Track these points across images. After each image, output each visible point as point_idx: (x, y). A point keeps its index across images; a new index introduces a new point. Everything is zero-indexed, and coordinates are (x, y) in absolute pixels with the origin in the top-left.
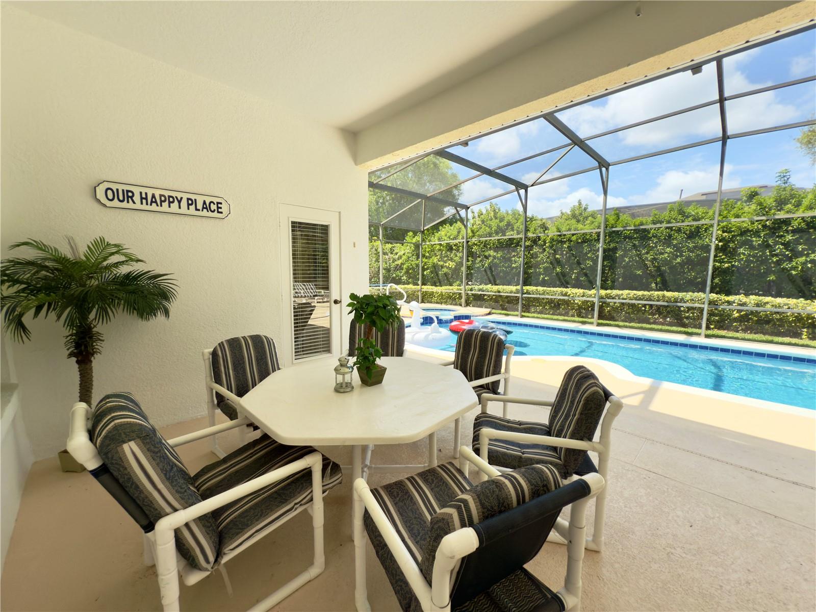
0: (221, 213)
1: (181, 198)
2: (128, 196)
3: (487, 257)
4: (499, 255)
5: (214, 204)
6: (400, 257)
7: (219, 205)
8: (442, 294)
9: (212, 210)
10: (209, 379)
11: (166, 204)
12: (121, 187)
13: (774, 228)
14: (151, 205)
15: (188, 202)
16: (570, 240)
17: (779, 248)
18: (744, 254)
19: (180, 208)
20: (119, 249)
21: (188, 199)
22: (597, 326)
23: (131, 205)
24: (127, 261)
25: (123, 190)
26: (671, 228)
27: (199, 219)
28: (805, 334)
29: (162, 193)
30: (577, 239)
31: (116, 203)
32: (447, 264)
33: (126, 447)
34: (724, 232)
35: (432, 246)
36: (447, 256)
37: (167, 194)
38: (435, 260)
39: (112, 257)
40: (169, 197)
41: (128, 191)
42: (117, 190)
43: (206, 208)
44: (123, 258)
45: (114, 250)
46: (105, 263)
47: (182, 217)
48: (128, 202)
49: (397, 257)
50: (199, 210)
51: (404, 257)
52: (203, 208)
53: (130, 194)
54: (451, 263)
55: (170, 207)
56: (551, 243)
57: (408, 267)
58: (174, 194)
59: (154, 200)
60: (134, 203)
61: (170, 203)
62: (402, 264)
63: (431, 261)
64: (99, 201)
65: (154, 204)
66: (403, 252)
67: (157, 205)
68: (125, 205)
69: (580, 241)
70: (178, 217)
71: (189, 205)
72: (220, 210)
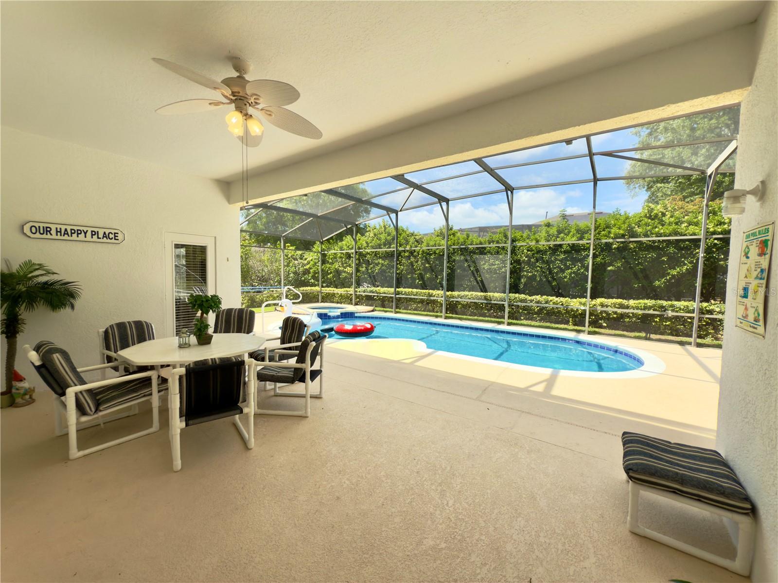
0: (118, 240)
1: (87, 231)
2: (47, 230)
3: (377, 264)
4: (386, 263)
5: (112, 234)
6: (308, 263)
7: (116, 235)
8: (341, 296)
9: (111, 237)
10: (101, 348)
11: (75, 235)
12: (42, 225)
13: (555, 249)
14: (64, 236)
15: (92, 233)
16: (435, 253)
17: (558, 263)
18: (539, 266)
19: (85, 237)
20: (41, 267)
21: (92, 231)
22: (445, 319)
23: (49, 236)
24: (45, 274)
25: (43, 227)
26: (499, 247)
27: (100, 244)
28: (571, 321)
29: (72, 228)
30: (439, 252)
31: (38, 235)
32: (346, 270)
33: (54, 355)
34: (528, 251)
35: (335, 254)
36: (346, 263)
37: (76, 228)
38: (336, 265)
39: (37, 271)
40: (78, 230)
41: (47, 227)
42: (39, 227)
43: (106, 237)
44: (44, 272)
45: (37, 267)
46: (30, 275)
47: (87, 243)
48: (47, 234)
49: (306, 262)
50: (100, 238)
51: (312, 263)
52: (104, 237)
53: (48, 229)
54: (349, 269)
55: (78, 236)
56: (422, 254)
57: (315, 271)
58: (81, 228)
59: (66, 233)
60: (51, 234)
61: (78, 234)
62: (310, 268)
63: (333, 266)
64: (25, 234)
65: (66, 236)
66: (311, 258)
67: (69, 236)
68: (44, 236)
69: (441, 254)
70: (84, 244)
71: (92, 235)
72: (116, 238)
